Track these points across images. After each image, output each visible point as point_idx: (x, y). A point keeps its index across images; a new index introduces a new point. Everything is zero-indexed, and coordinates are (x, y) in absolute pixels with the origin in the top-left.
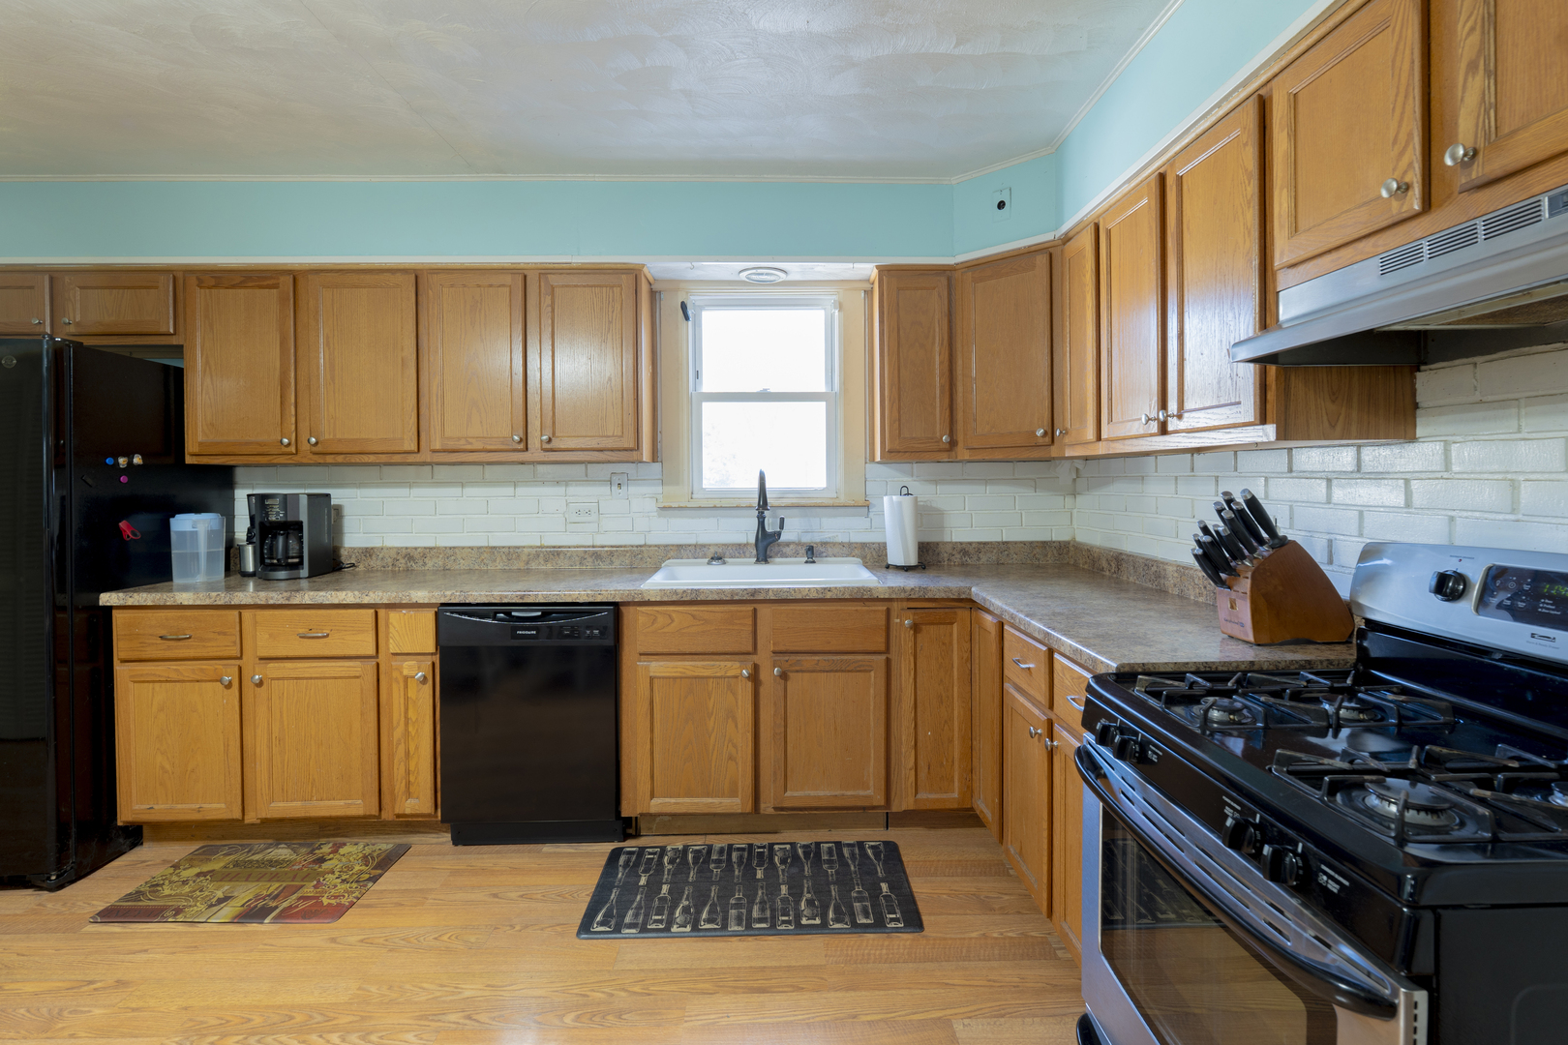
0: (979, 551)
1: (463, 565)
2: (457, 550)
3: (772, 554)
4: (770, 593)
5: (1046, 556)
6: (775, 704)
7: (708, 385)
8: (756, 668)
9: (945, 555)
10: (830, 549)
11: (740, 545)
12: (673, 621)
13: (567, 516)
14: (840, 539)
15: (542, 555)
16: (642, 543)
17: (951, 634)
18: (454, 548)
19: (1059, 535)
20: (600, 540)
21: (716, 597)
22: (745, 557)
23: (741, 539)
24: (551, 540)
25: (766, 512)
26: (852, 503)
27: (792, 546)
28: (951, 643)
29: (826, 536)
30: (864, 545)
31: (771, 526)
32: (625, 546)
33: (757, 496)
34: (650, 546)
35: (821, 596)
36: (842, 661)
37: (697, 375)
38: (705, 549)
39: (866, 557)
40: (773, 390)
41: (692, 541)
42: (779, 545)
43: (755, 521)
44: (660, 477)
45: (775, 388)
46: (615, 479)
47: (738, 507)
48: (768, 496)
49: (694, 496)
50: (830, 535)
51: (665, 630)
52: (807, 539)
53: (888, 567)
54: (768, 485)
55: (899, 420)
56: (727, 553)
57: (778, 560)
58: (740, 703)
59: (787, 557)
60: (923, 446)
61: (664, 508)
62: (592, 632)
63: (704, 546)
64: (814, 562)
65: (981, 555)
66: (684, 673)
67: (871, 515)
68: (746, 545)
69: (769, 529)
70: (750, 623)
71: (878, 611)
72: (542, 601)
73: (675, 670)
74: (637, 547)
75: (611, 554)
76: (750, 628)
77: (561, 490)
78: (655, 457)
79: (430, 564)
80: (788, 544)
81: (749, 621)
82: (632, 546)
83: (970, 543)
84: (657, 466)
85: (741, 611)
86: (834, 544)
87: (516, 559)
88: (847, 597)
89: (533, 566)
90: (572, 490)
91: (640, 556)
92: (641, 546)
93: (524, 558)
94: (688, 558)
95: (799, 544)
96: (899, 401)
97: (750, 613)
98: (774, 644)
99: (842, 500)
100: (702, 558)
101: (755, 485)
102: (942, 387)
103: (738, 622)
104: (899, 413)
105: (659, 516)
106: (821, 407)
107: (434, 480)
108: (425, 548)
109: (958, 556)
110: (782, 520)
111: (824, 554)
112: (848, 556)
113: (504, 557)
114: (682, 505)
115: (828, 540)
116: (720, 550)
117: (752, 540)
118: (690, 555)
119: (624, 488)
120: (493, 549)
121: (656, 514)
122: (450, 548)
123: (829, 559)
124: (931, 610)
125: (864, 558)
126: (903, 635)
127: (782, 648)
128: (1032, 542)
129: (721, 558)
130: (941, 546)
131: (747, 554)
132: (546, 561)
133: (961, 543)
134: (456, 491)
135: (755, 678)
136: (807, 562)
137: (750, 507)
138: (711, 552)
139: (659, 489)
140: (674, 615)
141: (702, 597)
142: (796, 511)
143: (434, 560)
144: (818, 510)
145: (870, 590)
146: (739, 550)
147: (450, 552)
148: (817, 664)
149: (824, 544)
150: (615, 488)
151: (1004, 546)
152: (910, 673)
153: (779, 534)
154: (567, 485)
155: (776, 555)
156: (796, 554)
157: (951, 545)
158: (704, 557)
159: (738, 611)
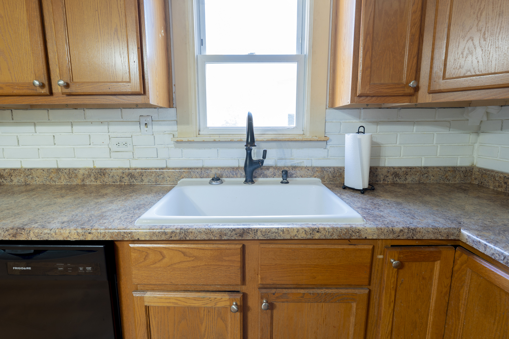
0: (406, 174)
1: (39, 181)
2: (33, 171)
3: (256, 175)
4: (259, 233)
5: (455, 177)
6: (262, 330)
7: (211, 49)
8: (245, 297)
9: (382, 176)
10: (298, 172)
11: (233, 168)
12: (164, 257)
13: (110, 147)
14: (306, 164)
15: (92, 175)
16: (164, 166)
17: (432, 270)
18: (31, 169)
19: (461, 162)
20: (135, 164)
21: (205, 237)
22: (237, 177)
23: (235, 164)
24: (100, 164)
25: (253, 148)
26: (316, 138)
27: (271, 170)
28: (431, 278)
29: (295, 162)
30: (323, 169)
31: (255, 157)
32: (151, 169)
33: (245, 133)
34: (169, 169)
35: (309, 237)
36: (326, 294)
37: (202, 42)
38: (208, 172)
39: (324, 178)
40: (257, 53)
41: (200, 165)
42: (262, 169)
43: (244, 153)
44: (175, 119)
45: (258, 52)
46: (143, 121)
47: (231, 141)
48: (255, 133)
49: (201, 133)
50: (298, 161)
51: (158, 265)
52: (281, 164)
53: (345, 188)
54: (255, 124)
55: (371, 68)
56: (224, 175)
57: (260, 179)
58: (229, 329)
59: (267, 177)
60: (390, 91)
61: (177, 142)
62: (85, 269)
63: (207, 169)
64: (287, 183)
65: (407, 177)
66: (177, 303)
67: (328, 147)
68: (238, 168)
69: (254, 158)
70: (239, 259)
71: (364, 250)
72: (34, 239)
73: (168, 301)
74: (160, 169)
75: (141, 174)
76: (239, 264)
77: (105, 128)
78: (170, 102)
79: (15, 181)
80: (268, 168)
81: (238, 258)
82: (156, 169)
83: (400, 168)
84: (172, 111)
85: (230, 249)
86: (301, 168)
87: (75, 178)
88: (336, 237)
89: (87, 182)
90: (113, 128)
91: (162, 176)
92: (162, 169)
93: (80, 176)
94: (197, 178)
95: (276, 168)
96: (372, 49)
97: (239, 251)
98: (261, 278)
99: (308, 136)
100: (206, 177)
101: (244, 124)
102: (413, 35)
103: (227, 259)
104: (371, 60)
105: (176, 147)
106: (293, 67)
107: (14, 121)
108: (11, 169)
109: (391, 177)
110: (265, 152)
111: (294, 175)
112: (311, 177)
113: (66, 176)
114: (190, 139)
115: (297, 165)
116: (219, 172)
117: (242, 164)
118: (198, 176)
119: (150, 127)
120: (58, 170)
121: (173, 146)
122: (28, 170)
123: (297, 179)
124: (417, 249)
125: (322, 178)
126: (386, 272)
127: (269, 281)
128: (445, 167)
129: (219, 179)
130: (379, 170)
131: (239, 175)
132: (96, 179)
133: (394, 168)
134: (31, 128)
135: (244, 308)
136: (282, 182)
137: (241, 141)
138: (213, 173)
139: (175, 128)
140: (165, 252)
141: (190, 237)
142: (274, 144)
143: (18, 178)
144: (290, 143)
145: (359, 231)
146: (233, 171)
147: (28, 173)
148: (302, 297)
149: (294, 168)
150: (143, 127)
151: (425, 170)
152: (390, 304)
153: (262, 162)
154: (108, 125)
155: (259, 176)
156: (274, 175)
157: (386, 170)
158: (208, 177)
159: (226, 249)
